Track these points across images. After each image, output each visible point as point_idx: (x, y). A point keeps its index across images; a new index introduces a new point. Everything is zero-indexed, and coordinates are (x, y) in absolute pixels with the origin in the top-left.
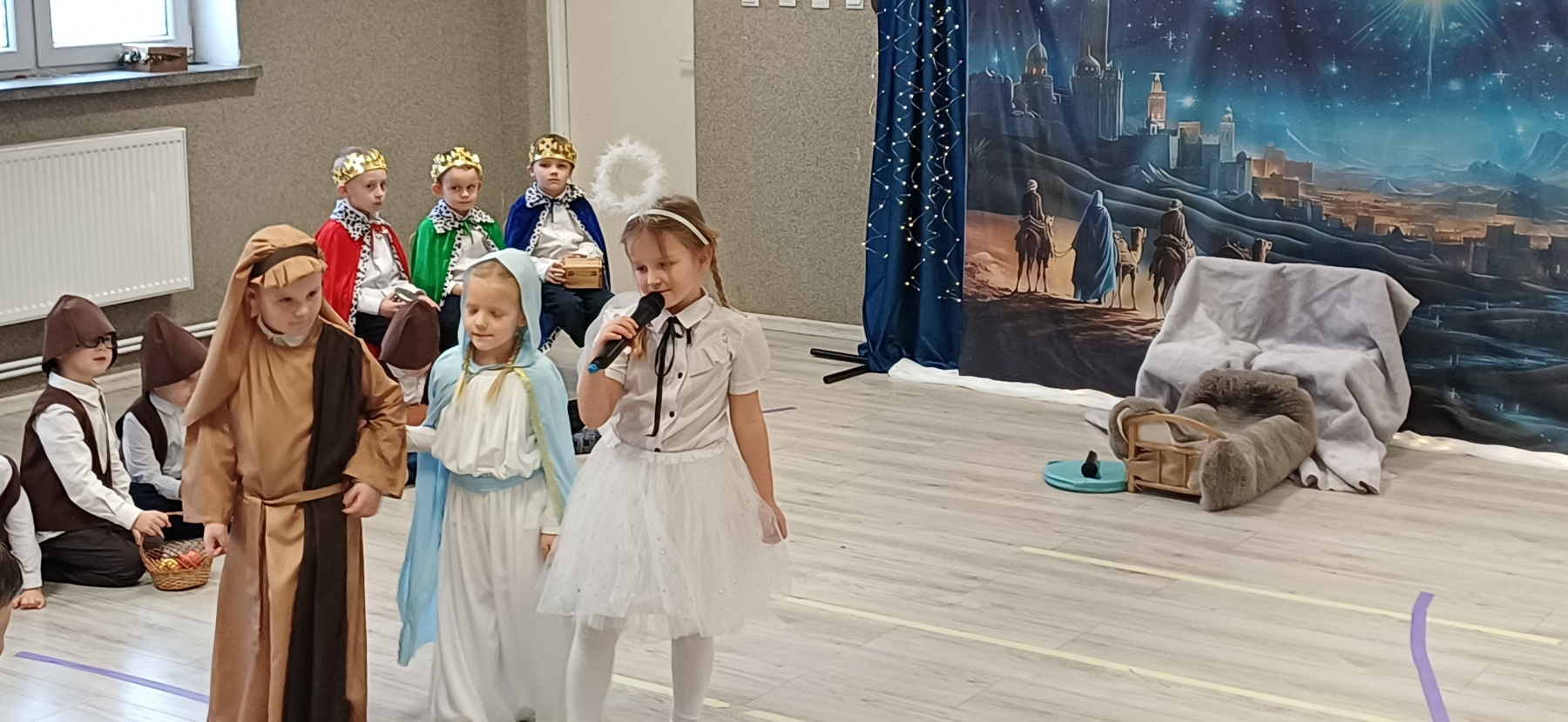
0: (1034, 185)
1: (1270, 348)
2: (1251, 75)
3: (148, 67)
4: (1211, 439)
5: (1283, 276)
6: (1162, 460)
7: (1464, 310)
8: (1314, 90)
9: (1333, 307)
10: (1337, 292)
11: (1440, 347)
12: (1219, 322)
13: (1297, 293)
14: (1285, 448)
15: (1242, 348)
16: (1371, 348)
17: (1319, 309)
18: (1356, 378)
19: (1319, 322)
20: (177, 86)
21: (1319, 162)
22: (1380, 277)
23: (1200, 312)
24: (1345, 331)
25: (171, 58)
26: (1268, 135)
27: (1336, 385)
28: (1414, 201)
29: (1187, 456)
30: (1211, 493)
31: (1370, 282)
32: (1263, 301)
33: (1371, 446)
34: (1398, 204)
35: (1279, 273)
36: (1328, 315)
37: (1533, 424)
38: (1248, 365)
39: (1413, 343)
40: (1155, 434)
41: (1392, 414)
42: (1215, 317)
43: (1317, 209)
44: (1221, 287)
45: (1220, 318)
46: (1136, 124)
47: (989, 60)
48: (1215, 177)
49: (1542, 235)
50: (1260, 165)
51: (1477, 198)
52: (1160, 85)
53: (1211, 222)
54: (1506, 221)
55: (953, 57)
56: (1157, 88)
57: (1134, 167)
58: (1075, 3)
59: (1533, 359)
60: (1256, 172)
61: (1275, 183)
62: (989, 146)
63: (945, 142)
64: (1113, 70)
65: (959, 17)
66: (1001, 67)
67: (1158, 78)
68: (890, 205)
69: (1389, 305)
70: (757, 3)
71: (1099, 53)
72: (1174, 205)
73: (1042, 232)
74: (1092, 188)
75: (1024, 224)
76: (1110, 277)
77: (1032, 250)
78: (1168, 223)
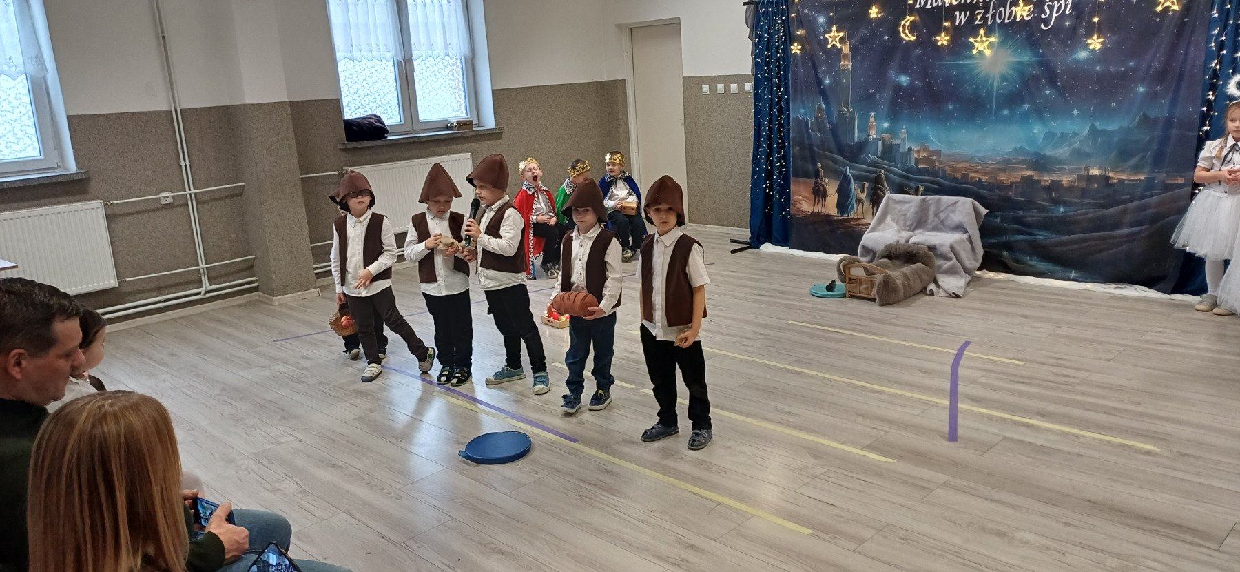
0: (820, 165)
1: (919, 234)
2: (914, 111)
3: (457, 128)
4: (881, 274)
5: (927, 201)
6: (861, 284)
7: (1012, 214)
8: (943, 117)
9: (948, 215)
10: (951, 208)
11: (1001, 231)
12: (897, 223)
13: (932, 209)
14: (919, 278)
15: (906, 234)
16: (965, 233)
17: (942, 216)
18: (957, 247)
19: (942, 222)
20: (467, 136)
21: (944, 150)
22: (969, 200)
23: (889, 219)
24: (953, 226)
25: (466, 125)
26: (921, 138)
27: (946, 249)
28: (987, 165)
29: (871, 281)
30: (880, 298)
31: (965, 203)
32: (917, 213)
33: (962, 277)
34: (980, 167)
35: (924, 200)
36: (946, 218)
37: (1042, 266)
38: (907, 241)
39: (985, 230)
40: (857, 272)
41: (973, 262)
42: (896, 221)
43: (944, 171)
44: (899, 207)
45: (898, 221)
46: (863, 136)
47: (800, 111)
48: (898, 158)
49: (1047, 179)
50: (918, 152)
51: (1015, 164)
52: (873, 118)
53: (897, 179)
54: (1030, 173)
55: (784, 111)
56: (872, 120)
57: (863, 156)
58: (836, 83)
59: (1042, 236)
60: (916, 156)
61: (925, 160)
62: (800, 149)
63: (782, 148)
64: (853, 112)
65: (787, 92)
66: (805, 114)
67: (872, 115)
68: (759, 176)
69: (973, 213)
70: (709, 93)
71: (846, 105)
72: (880, 172)
73: (823, 186)
74: (845, 165)
75: (816, 183)
76: (853, 205)
77: (819, 194)
78: (878, 180)
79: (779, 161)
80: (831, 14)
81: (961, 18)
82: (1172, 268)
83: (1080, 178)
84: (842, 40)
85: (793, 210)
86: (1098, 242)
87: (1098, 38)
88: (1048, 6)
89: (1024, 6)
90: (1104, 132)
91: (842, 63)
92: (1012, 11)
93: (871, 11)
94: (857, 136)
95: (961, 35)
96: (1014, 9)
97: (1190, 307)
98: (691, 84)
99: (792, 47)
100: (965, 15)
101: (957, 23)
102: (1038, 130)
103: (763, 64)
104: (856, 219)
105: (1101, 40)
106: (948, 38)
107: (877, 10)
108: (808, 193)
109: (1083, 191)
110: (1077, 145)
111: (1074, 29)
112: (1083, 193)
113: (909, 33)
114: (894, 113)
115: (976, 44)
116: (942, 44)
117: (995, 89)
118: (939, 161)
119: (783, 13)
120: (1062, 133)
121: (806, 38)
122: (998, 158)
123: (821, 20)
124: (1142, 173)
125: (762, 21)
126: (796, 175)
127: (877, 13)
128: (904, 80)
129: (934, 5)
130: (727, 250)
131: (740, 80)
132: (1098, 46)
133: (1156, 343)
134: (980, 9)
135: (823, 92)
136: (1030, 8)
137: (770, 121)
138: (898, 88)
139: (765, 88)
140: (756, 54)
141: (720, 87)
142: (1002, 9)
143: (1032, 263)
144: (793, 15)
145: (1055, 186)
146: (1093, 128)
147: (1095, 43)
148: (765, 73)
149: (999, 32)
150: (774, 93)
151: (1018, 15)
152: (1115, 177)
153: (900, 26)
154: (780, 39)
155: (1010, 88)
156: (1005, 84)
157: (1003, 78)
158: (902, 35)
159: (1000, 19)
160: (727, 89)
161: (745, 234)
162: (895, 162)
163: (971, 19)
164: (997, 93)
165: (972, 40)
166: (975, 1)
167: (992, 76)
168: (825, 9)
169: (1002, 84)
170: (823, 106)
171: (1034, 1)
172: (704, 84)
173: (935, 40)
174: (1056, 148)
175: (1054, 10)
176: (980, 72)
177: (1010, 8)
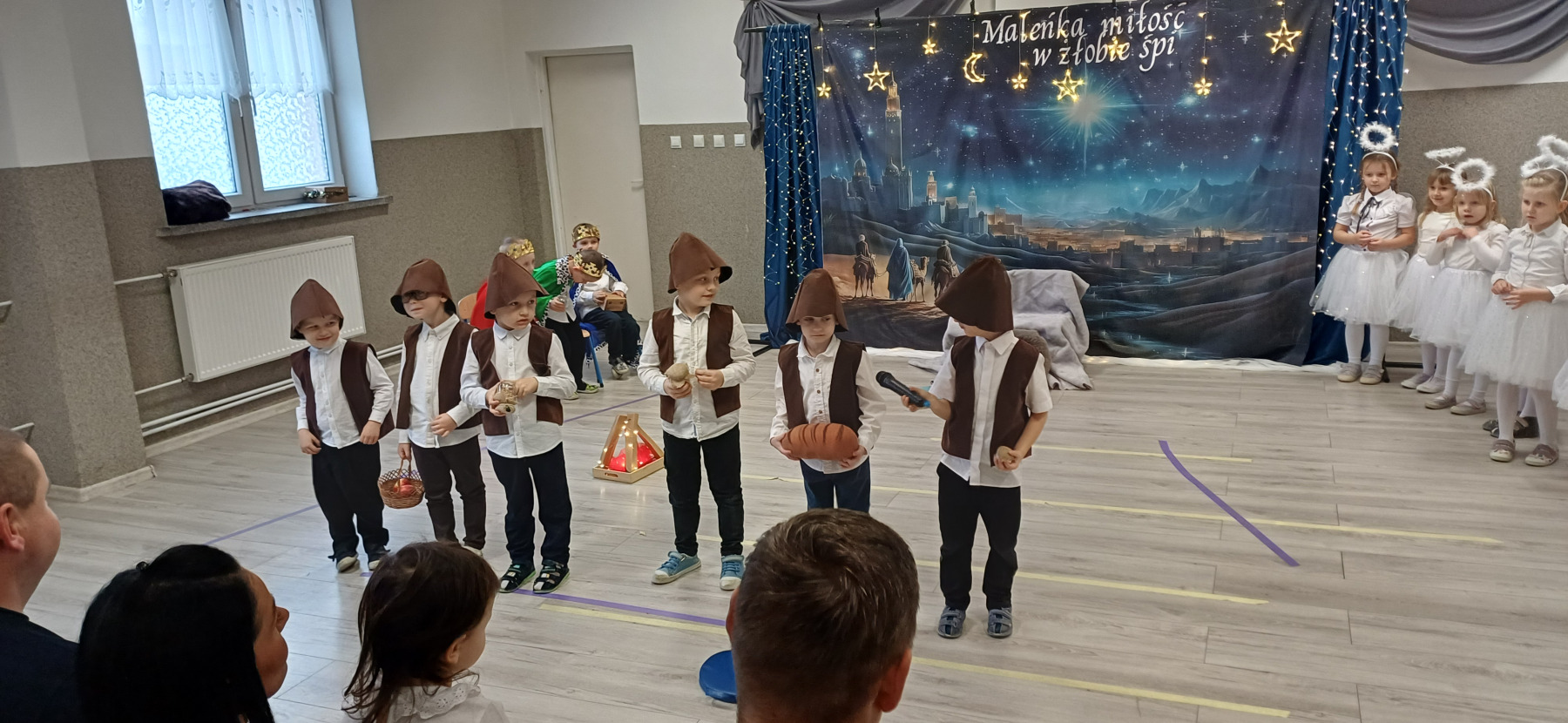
0: (863, 238)
2: (983, 169)
3: (325, 200)
7: (1111, 288)
8: (1021, 175)
9: (1043, 292)
10: (1045, 283)
11: (1102, 308)
16: (1066, 312)
17: (1036, 293)
19: (1035, 301)
20: (343, 211)
21: (1027, 214)
22: (1067, 273)
24: (1052, 304)
25: (338, 194)
26: (995, 201)
28: (1078, 231)
31: (1063, 277)
34: (1070, 234)
36: (1041, 295)
37: (1148, 345)
39: (1088, 307)
41: (1080, 347)
43: (1025, 240)
46: (920, 200)
47: (834, 169)
48: (967, 227)
49: (1151, 244)
50: (992, 218)
51: (1113, 228)
53: (966, 251)
54: (1129, 238)
55: (810, 169)
56: (932, 179)
57: (920, 224)
58: (881, 134)
59: (1154, 311)
60: (989, 222)
61: (1001, 227)
62: (834, 218)
64: (906, 171)
65: (814, 146)
66: (840, 173)
67: (931, 174)
68: (778, 254)
69: (1075, 287)
70: (680, 147)
71: (898, 162)
72: (944, 243)
73: (869, 263)
74: (895, 237)
75: (858, 260)
76: (909, 285)
77: (864, 273)
78: (941, 253)
80: (871, 48)
81: (1041, 57)
82: (1302, 335)
83: (1190, 242)
84: (887, 81)
86: (1214, 314)
87: (1207, 82)
88: (1147, 44)
89: (1119, 43)
90: (1217, 188)
91: (889, 109)
92: (1104, 49)
93: (925, 46)
94: (913, 201)
95: (1041, 78)
96: (1105, 46)
98: (653, 137)
99: (819, 89)
100: (1046, 54)
101: (1036, 64)
102: (1138, 188)
104: (914, 303)
105: (1209, 85)
106: (1025, 81)
107: (934, 45)
108: (848, 273)
109: (1194, 255)
110: (1186, 203)
111: (1178, 71)
112: (1195, 258)
113: (976, 73)
114: (960, 175)
115: (1062, 89)
116: (1019, 88)
117: (1086, 141)
118: (1020, 229)
119: (803, 44)
120: (1168, 191)
121: (837, 77)
122: (1091, 222)
123: (858, 55)
124: (1261, 233)
126: (831, 251)
127: (934, 49)
128: (971, 130)
129: (1007, 40)
131: (728, 129)
132: (1207, 92)
134: (1065, 46)
135: (864, 146)
136: (1126, 47)
137: (791, 182)
138: (965, 141)
141: (699, 139)
142: (1091, 46)
143: (1138, 342)
145: (1163, 251)
146: (1203, 185)
147: (1203, 87)
149: (1088, 74)
150: (795, 146)
151: (1112, 53)
152: (1230, 238)
153: (964, 63)
154: (801, 77)
155: (1103, 139)
156: (1097, 135)
157: (1096, 128)
158: (967, 76)
159: (1090, 59)
160: (708, 141)
162: (962, 230)
163: (1054, 58)
164: (1089, 147)
165: (1055, 83)
166: (1058, 37)
167: (1082, 126)
168: (863, 39)
169: (1094, 136)
170: (864, 163)
171: (1131, 38)
172: (673, 135)
173: (1010, 82)
174: (1163, 208)
175: (1154, 50)
176: (1068, 121)
177: (1101, 45)
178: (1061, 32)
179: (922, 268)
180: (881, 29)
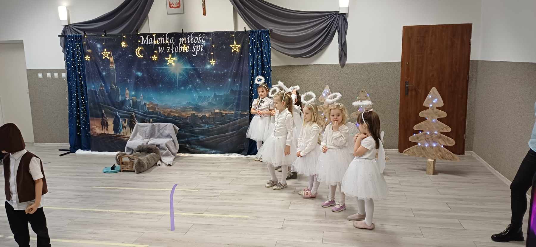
0: (104, 111)
1: (152, 140)
2: (145, 87)
4: (136, 159)
5: (154, 126)
6: (127, 165)
7: (188, 129)
8: (157, 90)
9: (164, 131)
10: (164, 128)
11: (185, 137)
12: (142, 136)
13: (157, 129)
14: (154, 159)
15: (146, 140)
16: (171, 138)
17: (161, 131)
18: (168, 145)
19: (161, 134)
21: (160, 104)
22: (172, 124)
23: (138, 134)
24: (166, 135)
26: (149, 99)
27: (164, 146)
28: (177, 110)
29: (132, 163)
30: (137, 170)
31: (170, 126)
32: (150, 131)
33: (171, 157)
34: (175, 111)
35: (153, 125)
36: (163, 132)
37: (202, 149)
38: (147, 144)
39: (179, 136)
40: (125, 159)
41: (175, 151)
42: (141, 135)
43: (160, 113)
44: (142, 129)
45: (142, 135)
46: (124, 98)
47: (92, 86)
48: (140, 108)
49: (200, 115)
50: (149, 105)
51: (188, 109)
52: (127, 90)
53: (140, 116)
54: (194, 112)
55: (84, 86)
56: (127, 91)
57: (124, 107)
58: (108, 75)
59: (201, 137)
60: (148, 106)
61: (152, 108)
62: (93, 104)
63: (84, 104)
64: (118, 88)
65: (84, 77)
66: (94, 88)
67: (127, 89)
68: (73, 117)
69: (174, 129)
70: (42, 77)
71: (114, 84)
72: (133, 114)
73: (106, 121)
74: (116, 111)
75: (103, 119)
76: (121, 129)
77: (105, 125)
78: (132, 117)
79: (83, 110)
80: (103, 44)
81: (161, 50)
82: (246, 145)
83: (212, 114)
84: (110, 55)
85: (92, 133)
86: (220, 138)
87: (213, 61)
88: (194, 47)
89: (185, 46)
90: (219, 96)
91: (111, 65)
92: (181, 48)
93: (122, 44)
94: (120, 98)
95: (162, 56)
96: (181, 47)
97: (253, 160)
98: (32, 74)
99: (85, 57)
100: (163, 49)
101: (160, 52)
102: (195, 95)
103: (71, 65)
106: (156, 57)
107: (125, 44)
108: (99, 125)
109: (214, 118)
110: (210, 101)
111: (204, 57)
112: (214, 120)
113: (140, 54)
114: (136, 88)
115: (169, 61)
116: (155, 60)
117: (178, 79)
118: (158, 108)
119: (79, 41)
120: (204, 96)
121: (92, 54)
122: (181, 107)
123: (99, 46)
124: (233, 111)
125: (69, 45)
126: (92, 116)
127: (125, 45)
128: (139, 74)
129: (150, 43)
130: (58, 155)
131: (59, 71)
132: (214, 64)
133: (244, 175)
134: (168, 46)
135: (103, 78)
136: (188, 48)
137: (77, 91)
138: (137, 77)
139: (73, 76)
140: (67, 59)
141: (49, 75)
142: (177, 47)
143: (198, 148)
144: (85, 43)
145: (204, 117)
146: (215, 94)
148: (72, 69)
149: (177, 56)
150: (78, 78)
151: (184, 50)
152: (225, 113)
153: (135, 51)
154: (79, 53)
155: (183, 79)
156: (181, 77)
157: (180, 75)
158: (137, 55)
159: (177, 51)
160: (52, 76)
161: (67, 146)
162: (139, 109)
163: (165, 50)
164: (179, 81)
165: (166, 59)
166: (166, 43)
167: (176, 74)
168: (100, 41)
169: (180, 77)
170: (103, 85)
171: (189, 45)
172: (39, 73)
173: (152, 58)
174: (203, 102)
175: (197, 49)
176: (171, 72)
177: (180, 47)
178: (167, 41)
179: (125, 122)
180: (107, 37)
